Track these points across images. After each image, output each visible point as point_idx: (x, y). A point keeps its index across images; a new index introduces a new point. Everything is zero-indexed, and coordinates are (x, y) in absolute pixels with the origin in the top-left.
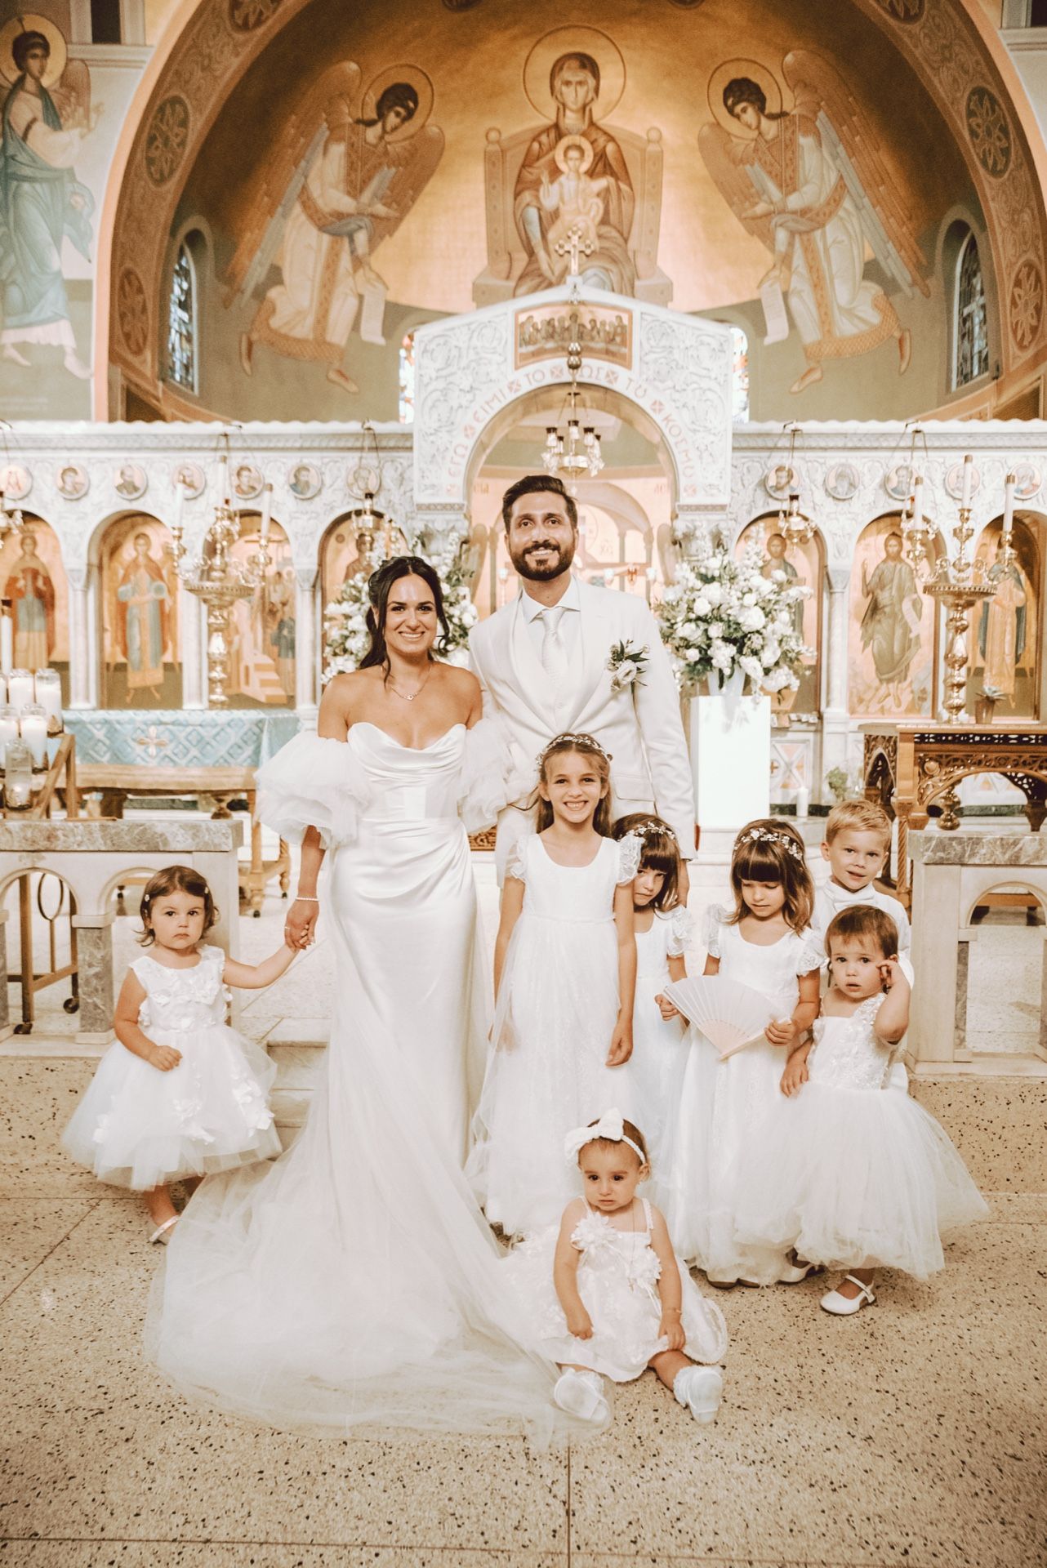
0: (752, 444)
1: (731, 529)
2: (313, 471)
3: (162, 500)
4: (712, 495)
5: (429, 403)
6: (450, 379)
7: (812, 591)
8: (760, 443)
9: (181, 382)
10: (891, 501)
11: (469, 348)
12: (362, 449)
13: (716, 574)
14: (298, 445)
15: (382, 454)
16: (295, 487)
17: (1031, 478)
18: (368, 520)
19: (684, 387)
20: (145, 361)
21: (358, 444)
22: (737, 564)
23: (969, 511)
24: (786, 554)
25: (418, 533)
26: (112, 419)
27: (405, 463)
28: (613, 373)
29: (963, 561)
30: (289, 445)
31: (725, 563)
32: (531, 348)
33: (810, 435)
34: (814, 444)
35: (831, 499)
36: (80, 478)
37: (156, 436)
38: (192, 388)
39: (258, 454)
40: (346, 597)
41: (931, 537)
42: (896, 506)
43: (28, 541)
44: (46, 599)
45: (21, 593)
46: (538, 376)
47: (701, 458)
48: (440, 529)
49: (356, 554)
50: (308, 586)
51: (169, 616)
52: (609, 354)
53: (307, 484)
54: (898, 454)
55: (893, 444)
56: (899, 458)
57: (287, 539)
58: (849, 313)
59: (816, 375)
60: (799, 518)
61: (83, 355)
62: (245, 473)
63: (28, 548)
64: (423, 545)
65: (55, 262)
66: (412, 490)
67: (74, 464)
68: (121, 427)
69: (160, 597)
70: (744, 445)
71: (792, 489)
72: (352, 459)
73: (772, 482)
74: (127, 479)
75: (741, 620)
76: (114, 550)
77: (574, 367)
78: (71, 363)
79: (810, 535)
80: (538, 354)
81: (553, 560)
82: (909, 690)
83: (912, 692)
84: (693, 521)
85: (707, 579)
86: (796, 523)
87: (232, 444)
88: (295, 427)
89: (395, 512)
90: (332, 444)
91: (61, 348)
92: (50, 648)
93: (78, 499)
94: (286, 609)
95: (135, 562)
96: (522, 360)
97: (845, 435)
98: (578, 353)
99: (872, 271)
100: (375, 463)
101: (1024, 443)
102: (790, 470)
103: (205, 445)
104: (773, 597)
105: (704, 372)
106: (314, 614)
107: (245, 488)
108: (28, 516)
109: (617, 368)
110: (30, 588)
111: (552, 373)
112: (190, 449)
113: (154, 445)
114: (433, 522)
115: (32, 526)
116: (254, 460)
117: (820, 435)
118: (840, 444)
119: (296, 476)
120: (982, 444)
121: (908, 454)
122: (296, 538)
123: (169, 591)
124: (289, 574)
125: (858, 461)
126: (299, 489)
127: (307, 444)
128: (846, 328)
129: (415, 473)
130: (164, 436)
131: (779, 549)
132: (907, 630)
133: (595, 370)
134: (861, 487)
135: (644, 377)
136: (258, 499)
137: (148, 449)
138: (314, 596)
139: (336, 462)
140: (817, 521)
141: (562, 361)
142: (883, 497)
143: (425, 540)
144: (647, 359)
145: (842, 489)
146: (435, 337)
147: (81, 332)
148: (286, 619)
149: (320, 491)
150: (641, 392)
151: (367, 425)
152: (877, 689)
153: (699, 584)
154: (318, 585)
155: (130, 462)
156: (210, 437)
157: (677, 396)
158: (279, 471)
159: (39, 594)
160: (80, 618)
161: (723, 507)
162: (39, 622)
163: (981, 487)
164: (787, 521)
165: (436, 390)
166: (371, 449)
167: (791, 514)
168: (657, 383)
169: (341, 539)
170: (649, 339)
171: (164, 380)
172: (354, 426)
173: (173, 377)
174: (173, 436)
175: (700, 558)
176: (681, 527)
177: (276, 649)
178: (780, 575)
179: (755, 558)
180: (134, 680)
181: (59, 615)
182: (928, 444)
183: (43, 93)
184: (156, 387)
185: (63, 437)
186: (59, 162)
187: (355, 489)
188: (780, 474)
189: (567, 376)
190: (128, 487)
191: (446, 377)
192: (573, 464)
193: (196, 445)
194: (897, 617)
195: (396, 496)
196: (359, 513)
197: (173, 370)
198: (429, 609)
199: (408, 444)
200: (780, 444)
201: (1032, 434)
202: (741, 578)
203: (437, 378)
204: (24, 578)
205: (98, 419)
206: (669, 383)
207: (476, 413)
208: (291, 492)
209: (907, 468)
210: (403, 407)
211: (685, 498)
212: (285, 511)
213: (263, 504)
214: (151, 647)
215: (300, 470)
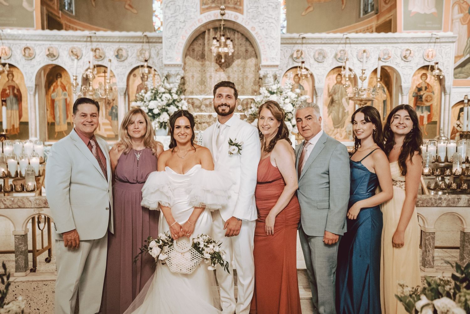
0: (288, 42)
1: (280, 73)
2: (124, 51)
3: (64, 61)
4: (273, 61)
5: (168, 26)
6: (176, 18)
7: (309, 97)
8: (291, 41)
9: (68, 10)
10: (338, 63)
11: (183, 6)
12: (143, 42)
13: (275, 91)
14: (118, 40)
15: (150, 44)
16: (117, 56)
17: (388, 54)
18: (146, 70)
19: (263, 22)
20: (54, 4)
21: (141, 41)
22: (283, 87)
23: (365, 70)
24: (300, 82)
25: (165, 75)
26: (43, 28)
27: (159, 48)
28: (237, 16)
29: (363, 89)
30: (114, 40)
31: (278, 87)
32: (206, 6)
33: (308, 39)
34: (310, 42)
35: (316, 62)
36: (31, 52)
37: (62, 36)
38: (72, 12)
39: (102, 44)
40: (138, 99)
41: (352, 76)
42: (340, 64)
43: (10, 75)
44: (19, 98)
45: (8, 95)
46: (209, 17)
47: (269, 48)
48: (173, 74)
49: (140, 82)
50: (123, 94)
51: (69, 104)
52: (235, 9)
53: (122, 56)
54: (341, 46)
55: (339, 42)
56: (341, 47)
57: (114, 76)
59: (311, 9)
60: (305, 70)
61: (30, 2)
62: (97, 51)
63: (10, 78)
64: (167, 79)
66: (162, 58)
67: (28, 45)
68: (47, 32)
69: (65, 97)
70: (285, 42)
71: (302, 58)
72: (139, 46)
73: (295, 56)
74: (51, 52)
75: (284, 108)
77: (222, 15)
78: (25, 5)
79: (309, 76)
80: (209, 9)
81: (227, 110)
82: (345, 131)
83: (346, 132)
84: (266, 71)
85: (272, 93)
86: (304, 72)
87: (93, 39)
88: (117, 34)
89: (156, 66)
90: (131, 40)
92: (20, 116)
93: (31, 59)
94: (114, 102)
96: (203, 11)
97: (321, 39)
98: (223, 9)
100: (148, 47)
101: (386, 41)
102: (302, 52)
103: (82, 40)
104: (295, 99)
105: (270, 16)
106: (125, 104)
107: (98, 56)
108: (11, 66)
109: (238, 14)
110: (11, 93)
111: (214, 16)
112: (76, 41)
113: (61, 39)
114: (171, 71)
115: (11, 69)
116: (101, 46)
117: (312, 38)
118: (320, 42)
119: (117, 52)
120: (371, 42)
121: (344, 45)
122: (118, 75)
123: (69, 95)
124: (115, 89)
125: (326, 48)
126: (119, 57)
127: (122, 40)
129: (163, 52)
130: (66, 36)
131: (298, 80)
132: (344, 109)
133: (230, 15)
134: (327, 58)
135: (248, 18)
136: (103, 61)
137: (58, 41)
138: (125, 98)
139: (133, 47)
140: (312, 70)
141: (218, 12)
142: (335, 61)
143: (168, 78)
144: (249, 11)
145: (320, 58)
146: (170, 2)
148: (114, 106)
149: (127, 58)
150: (247, 23)
151: (145, 34)
152: (333, 131)
153: (269, 95)
154: (127, 93)
155: (52, 46)
156: (84, 37)
157: (260, 25)
158: (111, 50)
159: (15, 95)
160: (33, 105)
161: (277, 66)
162: (15, 107)
163: (370, 57)
164: (300, 71)
165: (171, 22)
166: (146, 42)
167: (302, 68)
168: (253, 20)
169: (135, 76)
170: (250, 3)
171: (62, 10)
172: (139, 34)
173: (65, 8)
174: (69, 36)
175: (269, 84)
176: (262, 73)
177: (110, 117)
178: (298, 91)
179: (289, 85)
180: (57, 129)
181: (24, 104)
182: (351, 42)
184: (59, 13)
185: (24, 35)
187: (140, 57)
188: (298, 53)
189: (220, 17)
190: (51, 55)
191: (175, 17)
192: (223, 51)
193: (78, 39)
194: (340, 104)
195: (156, 60)
196: (142, 66)
197: (65, 6)
198: (189, 128)
199: (160, 41)
200: (298, 42)
201: (388, 38)
202: (284, 93)
203: (171, 17)
204: (9, 89)
205: (37, 29)
206: (257, 20)
207: (186, 30)
208: (116, 58)
209: (344, 51)
210: (154, 19)
211: (264, 63)
212: (113, 66)
213: (105, 63)
214: (63, 116)
215: (119, 50)
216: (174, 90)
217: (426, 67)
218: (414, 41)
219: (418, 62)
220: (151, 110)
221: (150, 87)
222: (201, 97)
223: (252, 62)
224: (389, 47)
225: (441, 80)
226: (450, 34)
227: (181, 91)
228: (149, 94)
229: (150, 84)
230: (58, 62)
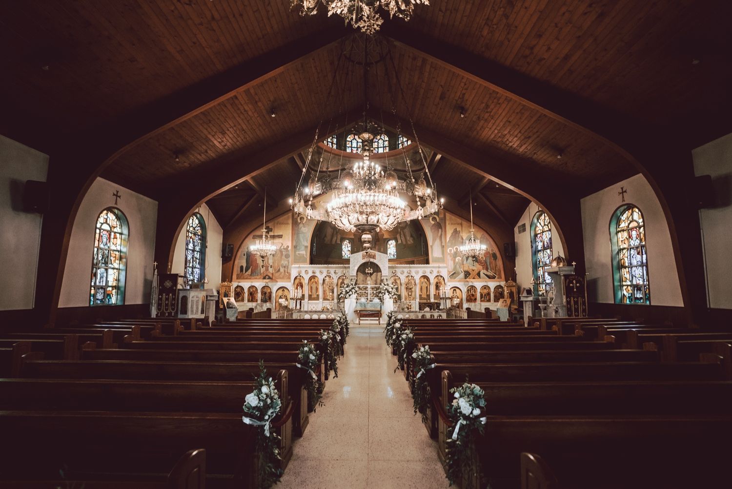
2: (337, 271)
3: (318, 274)
4: (386, 274)
5: (352, 264)
8: (391, 267)
10: (408, 274)
11: (357, 257)
15: (346, 269)
16: (335, 273)
17: (426, 271)
21: (344, 268)
24: (396, 280)
25: (351, 279)
28: (374, 260)
30: (334, 268)
32: (364, 257)
34: (398, 268)
36: (308, 272)
37: (317, 266)
39: (330, 269)
44: (302, 286)
45: (299, 286)
47: (385, 270)
49: (341, 280)
51: (318, 289)
52: (374, 258)
56: (409, 269)
58: (409, 241)
61: (306, 255)
62: (329, 271)
63: (300, 280)
65: (303, 243)
66: (350, 273)
67: (307, 270)
68: (312, 265)
69: (317, 286)
72: (342, 269)
73: (393, 272)
74: (313, 272)
76: (311, 280)
77: (369, 260)
78: (305, 256)
84: (384, 278)
85: (385, 285)
86: (396, 278)
87: (327, 267)
88: (335, 265)
90: (339, 268)
91: (304, 254)
92: (302, 292)
93: (307, 274)
95: (313, 282)
96: (363, 259)
99: (412, 236)
101: (424, 267)
102: (396, 271)
105: (385, 260)
107: (328, 273)
111: (366, 261)
112: (322, 268)
117: (399, 266)
118: (402, 268)
120: (419, 267)
124: (333, 283)
125: (404, 269)
127: (336, 268)
128: (409, 243)
129: (350, 271)
132: (412, 290)
133: (372, 260)
137: (316, 268)
139: (340, 270)
144: (378, 258)
145: (403, 273)
146: (353, 256)
147: (306, 252)
149: (338, 273)
150: (377, 263)
151: (344, 265)
152: (408, 297)
154: (337, 285)
155: (314, 270)
156: (324, 267)
157: (381, 263)
158: (333, 271)
161: (387, 276)
163: (419, 272)
168: (379, 261)
170: (378, 256)
172: (342, 265)
174: (320, 266)
176: (382, 278)
178: (394, 284)
180: (313, 297)
182: (413, 268)
183: (303, 224)
185: (305, 267)
186: (304, 231)
187: (342, 273)
191: (354, 261)
199: (349, 268)
200: (393, 268)
204: (299, 284)
206: (381, 261)
207: (358, 265)
210: (343, 252)
211: (383, 275)
212: (333, 275)
213: (331, 275)
214: (315, 292)
215: (335, 271)
216: (354, 284)
217: (437, 276)
218: (434, 267)
219: (435, 274)
220: (346, 291)
221: (346, 283)
222: (362, 286)
223: (379, 274)
224: (426, 269)
225: (444, 279)
226: (445, 265)
227: (356, 284)
228: (346, 285)
229: (346, 282)
230: (316, 275)
